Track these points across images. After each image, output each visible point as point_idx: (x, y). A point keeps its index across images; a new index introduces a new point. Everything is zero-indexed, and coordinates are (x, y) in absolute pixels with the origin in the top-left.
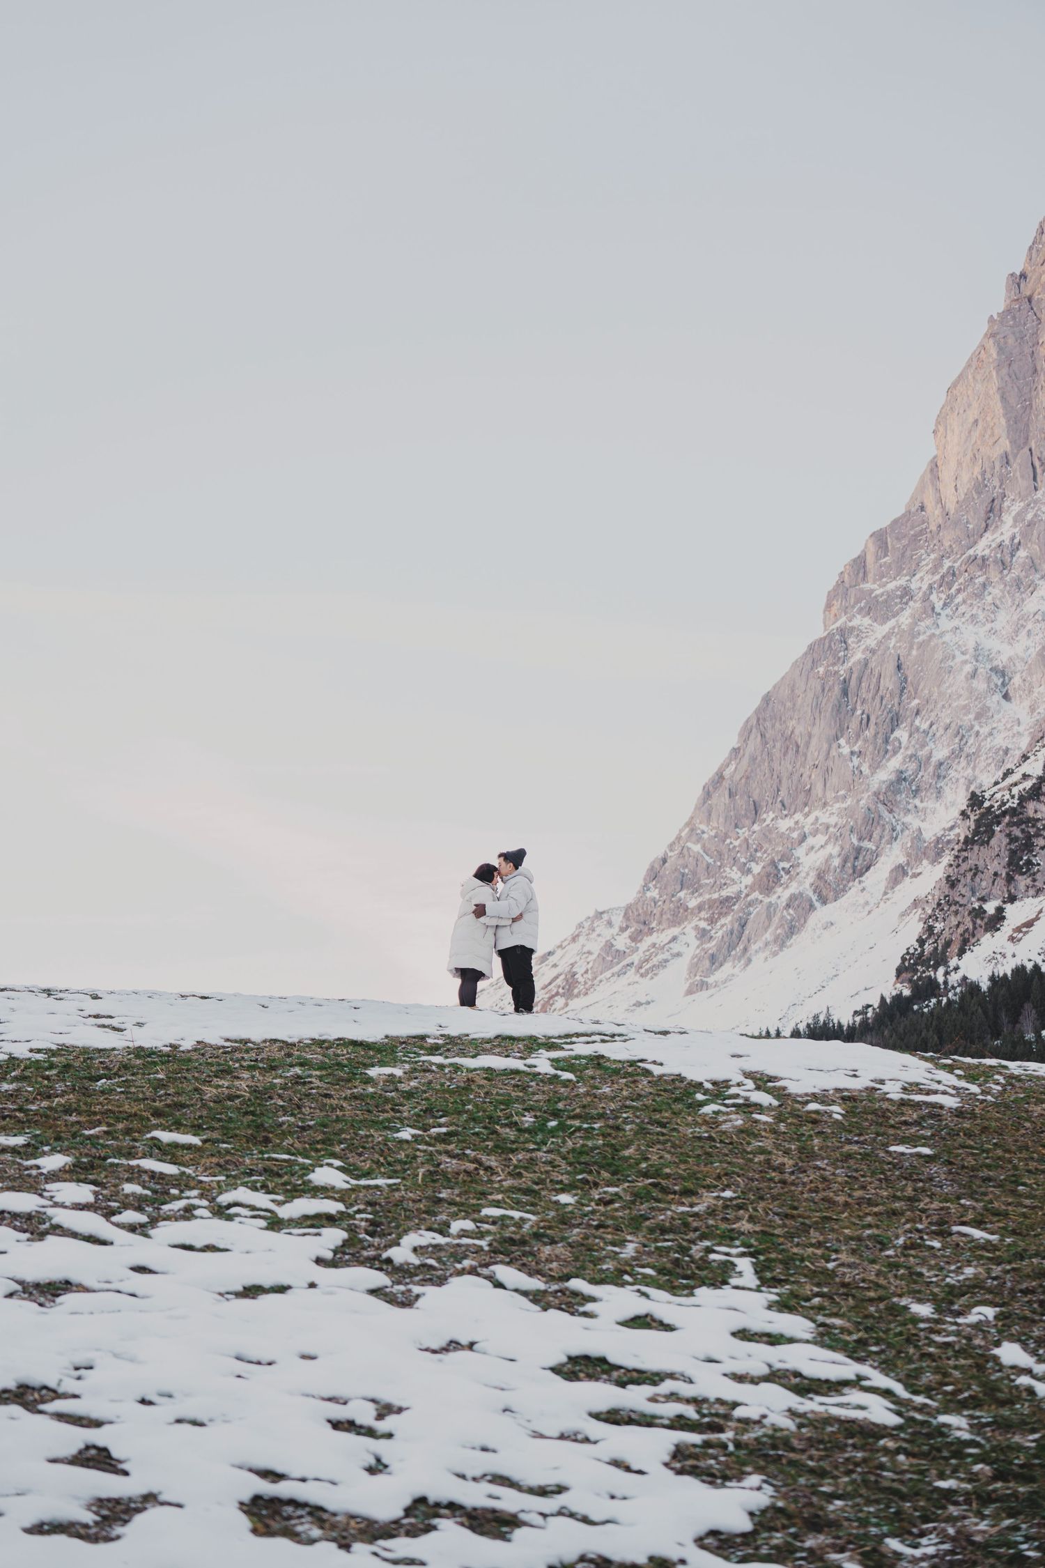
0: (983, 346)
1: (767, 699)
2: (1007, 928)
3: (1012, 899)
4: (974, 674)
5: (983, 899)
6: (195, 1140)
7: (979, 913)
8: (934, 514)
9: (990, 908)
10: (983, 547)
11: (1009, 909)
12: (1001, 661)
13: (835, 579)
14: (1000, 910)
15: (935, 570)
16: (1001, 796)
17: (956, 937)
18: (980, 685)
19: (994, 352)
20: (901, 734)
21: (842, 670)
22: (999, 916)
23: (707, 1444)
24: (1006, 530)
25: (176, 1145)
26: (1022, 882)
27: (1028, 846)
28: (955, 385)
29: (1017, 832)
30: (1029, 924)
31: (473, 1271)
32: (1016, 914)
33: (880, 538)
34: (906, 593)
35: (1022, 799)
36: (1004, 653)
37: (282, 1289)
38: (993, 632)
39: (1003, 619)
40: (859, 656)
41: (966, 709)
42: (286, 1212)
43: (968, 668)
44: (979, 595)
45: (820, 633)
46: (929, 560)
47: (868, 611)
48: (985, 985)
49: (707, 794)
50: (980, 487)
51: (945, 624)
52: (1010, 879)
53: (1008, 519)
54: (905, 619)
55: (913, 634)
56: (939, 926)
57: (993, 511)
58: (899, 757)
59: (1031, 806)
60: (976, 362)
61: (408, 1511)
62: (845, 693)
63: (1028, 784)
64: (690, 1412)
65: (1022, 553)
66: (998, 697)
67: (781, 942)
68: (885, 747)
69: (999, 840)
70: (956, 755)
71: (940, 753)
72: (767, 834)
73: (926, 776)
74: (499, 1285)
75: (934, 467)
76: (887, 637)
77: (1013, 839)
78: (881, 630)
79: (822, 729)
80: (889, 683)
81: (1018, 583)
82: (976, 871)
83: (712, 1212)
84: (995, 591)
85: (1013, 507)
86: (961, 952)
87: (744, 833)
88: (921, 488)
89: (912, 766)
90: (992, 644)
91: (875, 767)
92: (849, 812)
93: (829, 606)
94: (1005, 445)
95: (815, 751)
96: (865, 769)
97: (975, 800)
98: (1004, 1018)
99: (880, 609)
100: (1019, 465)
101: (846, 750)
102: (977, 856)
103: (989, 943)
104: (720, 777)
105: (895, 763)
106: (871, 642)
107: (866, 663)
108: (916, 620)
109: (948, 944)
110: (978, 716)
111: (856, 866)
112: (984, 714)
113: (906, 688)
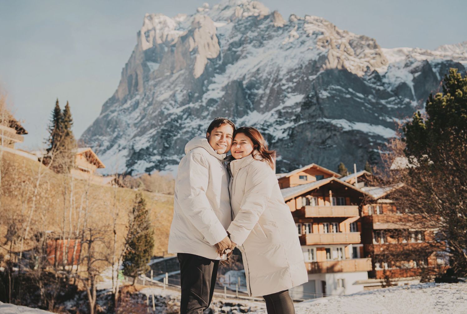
2: (138, 163)
8: (117, 98)
20: (116, 130)
29: (139, 154)
33: (110, 99)
36: (129, 122)
39: (128, 117)
40: (110, 118)
44: (125, 113)
50: (124, 98)
51: (121, 116)
52: (138, 158)
54: (116, 114)
55: (117, 117)
57: (126, 101)
58: (116, 133)
62: (108, 122)
63: (140, 150)
65: (130, 108)
68: (114, 131)
71: (121, 133)
72: (98, 138)
75: (117, 91)
76: (114, 116)
79: (105, 127)
80: (114, 123)
84: (127, 113)
85: (129, 102)
87: (94, 137)
88: (115, 93)
90: (127, 120)
91: (113, 133)
92: (110, 139)
94: (127, 93)
95: (104, 129)
100: (129, 96)
101: (109, 130)
111: (112, 146)
112: (126, 129)
113: (117, 124)
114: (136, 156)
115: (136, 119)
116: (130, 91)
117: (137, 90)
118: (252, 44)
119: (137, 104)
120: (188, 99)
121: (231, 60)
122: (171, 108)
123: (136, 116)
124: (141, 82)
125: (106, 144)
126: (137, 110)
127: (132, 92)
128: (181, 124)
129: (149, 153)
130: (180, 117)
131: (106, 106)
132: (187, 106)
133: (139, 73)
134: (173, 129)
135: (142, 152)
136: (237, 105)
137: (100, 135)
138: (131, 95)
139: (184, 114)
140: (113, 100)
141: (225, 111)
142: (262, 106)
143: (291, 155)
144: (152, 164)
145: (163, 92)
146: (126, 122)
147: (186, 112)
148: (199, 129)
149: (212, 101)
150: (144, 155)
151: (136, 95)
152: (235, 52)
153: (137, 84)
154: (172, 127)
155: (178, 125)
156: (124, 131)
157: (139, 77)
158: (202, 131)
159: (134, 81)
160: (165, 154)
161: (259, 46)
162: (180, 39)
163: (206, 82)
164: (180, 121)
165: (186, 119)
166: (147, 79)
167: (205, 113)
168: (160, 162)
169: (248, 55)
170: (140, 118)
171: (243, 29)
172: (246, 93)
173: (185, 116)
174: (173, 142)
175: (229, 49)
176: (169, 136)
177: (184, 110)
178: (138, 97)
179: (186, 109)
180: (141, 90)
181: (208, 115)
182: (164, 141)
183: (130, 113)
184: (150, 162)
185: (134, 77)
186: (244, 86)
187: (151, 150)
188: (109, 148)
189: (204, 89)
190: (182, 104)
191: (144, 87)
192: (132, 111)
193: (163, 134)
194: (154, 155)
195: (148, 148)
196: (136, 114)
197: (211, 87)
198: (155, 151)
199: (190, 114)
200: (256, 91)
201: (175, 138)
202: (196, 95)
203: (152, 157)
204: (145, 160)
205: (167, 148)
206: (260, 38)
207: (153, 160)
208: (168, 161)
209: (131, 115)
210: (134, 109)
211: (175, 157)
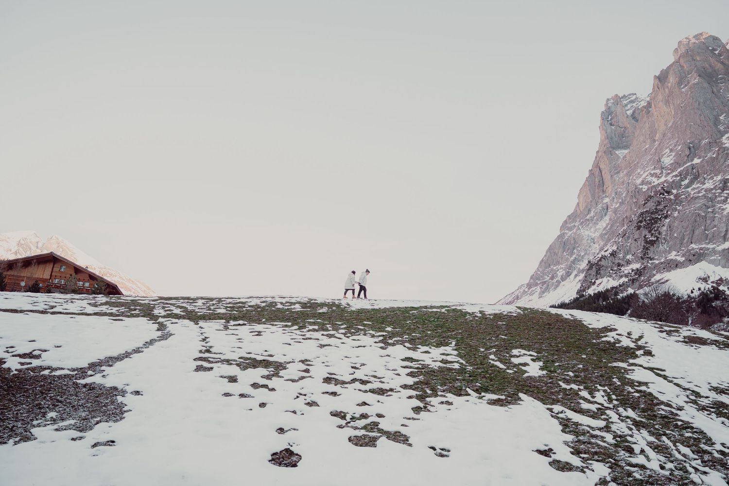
0: (585, 182)
1: (550, 246)
2: (596, 284)
3: (597, 279)
4: (588, 240)
5: (592, 280)
6: (371, 323)
7: (591, 282)
8: (579, 212)
9: (593, 281)
10: (588, 217)
11: (597, 281)
12: (593, 237)
13: (561, 224)
14: (595, 281)
15: (579, 222)
16: (594, 261)
17: (587, 286)
18: (589, 241)
19: (587, 183)
20: (575, 251)
21: (564, 240)
22: (595, 282)
23: (418, 371)
24: (592, 214)
25: (367, 324)
26: (599, 276)
27: (599, 270)
28: (581, 189)
29: (597, 267)
30: (600, 284)
31: (401, 344)
32: (598, 282)
33: (569, 217)
34: (574, 226)
35: (598, 261)
36: (593, 235)
37: (364, 347)
38: (591, 232)
39: (592, 230)
40: (566, 237)
41: (587, 246)
42: (376, 335)
43: (587, 238)
44: (588, 226)
45: (560, 234)
46: (578, 220)
47: (568, 230)
48: (592, 295)
49: (541, 263)
50: (586, 207)
51: (582, 231)
52: (596, 276)
53: (592, 212)
54: (574, 231)
55: (576, 233)
56: (584, 285)
57: (589, 211)
58: (575, 255)
59: (600, 262)
60: (584, 185)
61: (351, 380)
62: (564, 244)
63: (599, 259)
64: (420, 366)
65: (595, 218)
66: (592, 244)
67: (555, 289)
68: (572, 254)
69: (594, 269)
70: (585, 254)
71: (582, 254)
72: (552, 269)
73: (580, 258)
74: (405, 346)
75: (578, 204)
76: (571, 234)
77: (596, 269)
78: (570, 233)
79: (561, 250)
80: (572, 242)
81: (595, 223)
82: (590, 274)
83: (455, 334)
84: (591, 225)
86: (588, 289)
87: (547, 270)
88: (576, 207)
89: (577, 257)
90: (591, 234)
91: (570, 257)
92: (567, 265)
93: (561, 229)
94: (591, 199)
95: (560, 255)
96: (569, 257)
97: (589, 262)
98: (596, 300)
99: (570, 229)
100: (593, 203)
101: (565, 254)
102: (590, 272)
103: (593, 287)
104: (543, 260)
105: (574, 256)
106: (569, 235)
107: (568, 239)
108: (577, 230)
109: (586, 288)
110: (589, 247)
111: (568, 274)
112: (590, 246)
113: (576, 243)
114: (593, 272)
115: (605, 229)
116: (593, 196)
117: (603, 191)
120: (687, 153)
122: (655, 179)
123: (604, 225)
124: (607, 177)
125: (560, 273)
126: (607, 218)
127: (597, 196)
128: (677, 196)
129: (617, 261)
130: (675, 185)
131: (564, 226)
132: (689, 164)
133: (602, 166)
134: (660, 207)
135: (603, 263)
137: (555, 265)
138: (596, 201)
139: (683, 179)
140: (572, 217)
146: (589, 237)
147: (687, 174)
150: (607, 267)
151: (602, 199)
153: (602, 183)
154: (659, 203)
155: (672, 197)
157: (603, 173)
159: (597, 180)
160: (651, 255)
162: (657, 81)
164: (674, 191)
165: (687, 186)
166: (616, 170)
168: (639, 272)
173: (686, 182)
174: (665, 228)
176: (656, 220)
178: (606, 200)
179: (687, 169)
180: (610, 189)
182: (645, 232)
184: (621, 277)
185: (597, 173)
187: (621, 256)
188: (564, 278)
190: (677, 164)
191: (614, 183)
192: (597, 220)
193: (641, 222)
194: (628, 262)
195: (613, 254)
196: (605, 223)
198: (629, 257)
201: (667, 220)
203: (623, 269)
204: (610, 276)
205: (652, 243)
207: (626, 272)
208: (656, 267)
209: (597, 227)
210: (602, 218)
211: (673, 256)
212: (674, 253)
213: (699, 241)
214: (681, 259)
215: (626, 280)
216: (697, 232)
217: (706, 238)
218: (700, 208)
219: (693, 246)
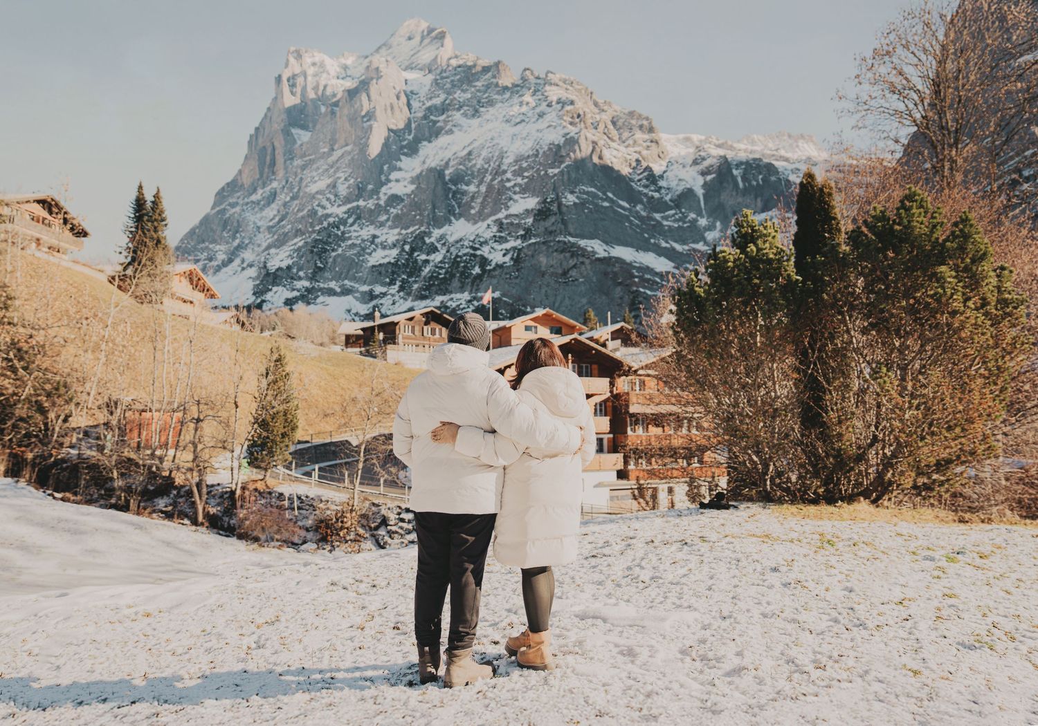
3: (273, 287)
8: (241, 183)
10: (253, 198)
18: (255, 230)
20: (238, 235)
21: (224, 217)
24: (259, 196)
27: (276, 279)
30: (276, 291)
33: (228, 184)
36: (259, 224)
38: (256, 218)
39: (258, 215)
40: (227, 216)
41: (252, 234)
43: (252, 225)
44: (253, 209)
46: (241, 196)
47: (229, 205)
50: (253, 184)
51: (247, 214)
52: (273, 283)
53: (259, 193)
54: (237, 210)
55: (240, 215)
57: (255, 190)
59: (276, 272)
62: (225, 223)
63: (276, 269)
65: (262, 202)
66: (257, 233)
67: (215, 273)
68: (234, 238)
69: (271, 277)
71: (247, 242)
72: (207, 247)
75: (240, 172)
77: (274, 277)
79: (219, 229)
80: (235, 224)
84: (256, 209)
85: (260, 191)
86: (266, 294)
87: (200, 245)
88: (237, 175)
89: (241, 243)
90: (257, 221)
94: (258, 176)
95: (218, 232)
99: (231, 205)
100: (260, 182)
101: (226, 235)
102: (267, 278)
109: (263, 292)
111: (230, 261)
112: (255, 236)
113: (239, 226)
114: (270, 279)
115: (271, 220)
116: (261, 174)
117: (274, 173)
118: (462, 111)
119: (273, 196)
120: (356, 193)
121: (427, 134)
122: (329, 206)
123: (271, 216)
124: (280, 160)
125: (221, 257)
126: (273, 206)
127: (265, 175)
128: (343, 233)
129: (290, 275)
130: (343, 222)
131: (221, 195)
132: (355, 204)
133: (276, 144)
134: (330, 240)
135: (279, 273)
136: (434, 207)
137: (211, 243)
138: (263, 180)
139: (348, 218)
140: (233, 186)
141: (415, 216)
142: (473, 212)
143: (514, 291)
144: (296, 294)
145: (316, 179)
146: (254, 223)
147: (352, 213)
148: (372, 242)
149: (394, 199)
150: (282, 278)
151: (271, 180)
152: (435, 122)
153: (273, 163)
154: (329, 236)
155: (339, 233)
156: (251, 238)
157: (277, 152)
158: (377, 246)
159: (268, 158)
160: (318, 278)
161: (473, 116)
162: (346, 94)
163: (385, 167)
164: (342, 228)
165: (352, 225)
166: (290, 155)
167: (383, 218)
168: (308, 290)
169: (454, 129)
170: (277, 219)
171: (448, 86)
172: (450, 189)
173: (350, 221)
174: (331, 260)
175: (425, 117)
176: (325, 251)
177: (349, 209)
178: (275, 184)
179: (353, 208)
180: (281, 174)
181: (388, 220)
182: (316, 258)
183: (262, 209)
184: (294, 290)
185: (269, 151)
186: (447, 178)
187: (295, 271)
188: (225, 264)
189: (383, 178)
190: (347, 200)
191: (286, 168)
192: (264, 206)
194: (300, 278)
195: (289, 268)
196: (271, 212)
197: (394, 175)
198: (301, 274)
199: (359, 218)
200: (465, 187)
201: (334, 254)
202: (370, 187)
203: (295, 282)
204: (284, 286)
205: (320, 268)
206: (475, 102)
207: (298, 287)
208: (321, 289)
209: (264, 213)
210: (269, 204)
211: (333, 285)
212: (334, 282)
213: (350, 280)
214: (338, 290)
215: (298, 294)
216: (351, 273)
217: (354, 279)
218: (355, 255)
219: (346, 282)
